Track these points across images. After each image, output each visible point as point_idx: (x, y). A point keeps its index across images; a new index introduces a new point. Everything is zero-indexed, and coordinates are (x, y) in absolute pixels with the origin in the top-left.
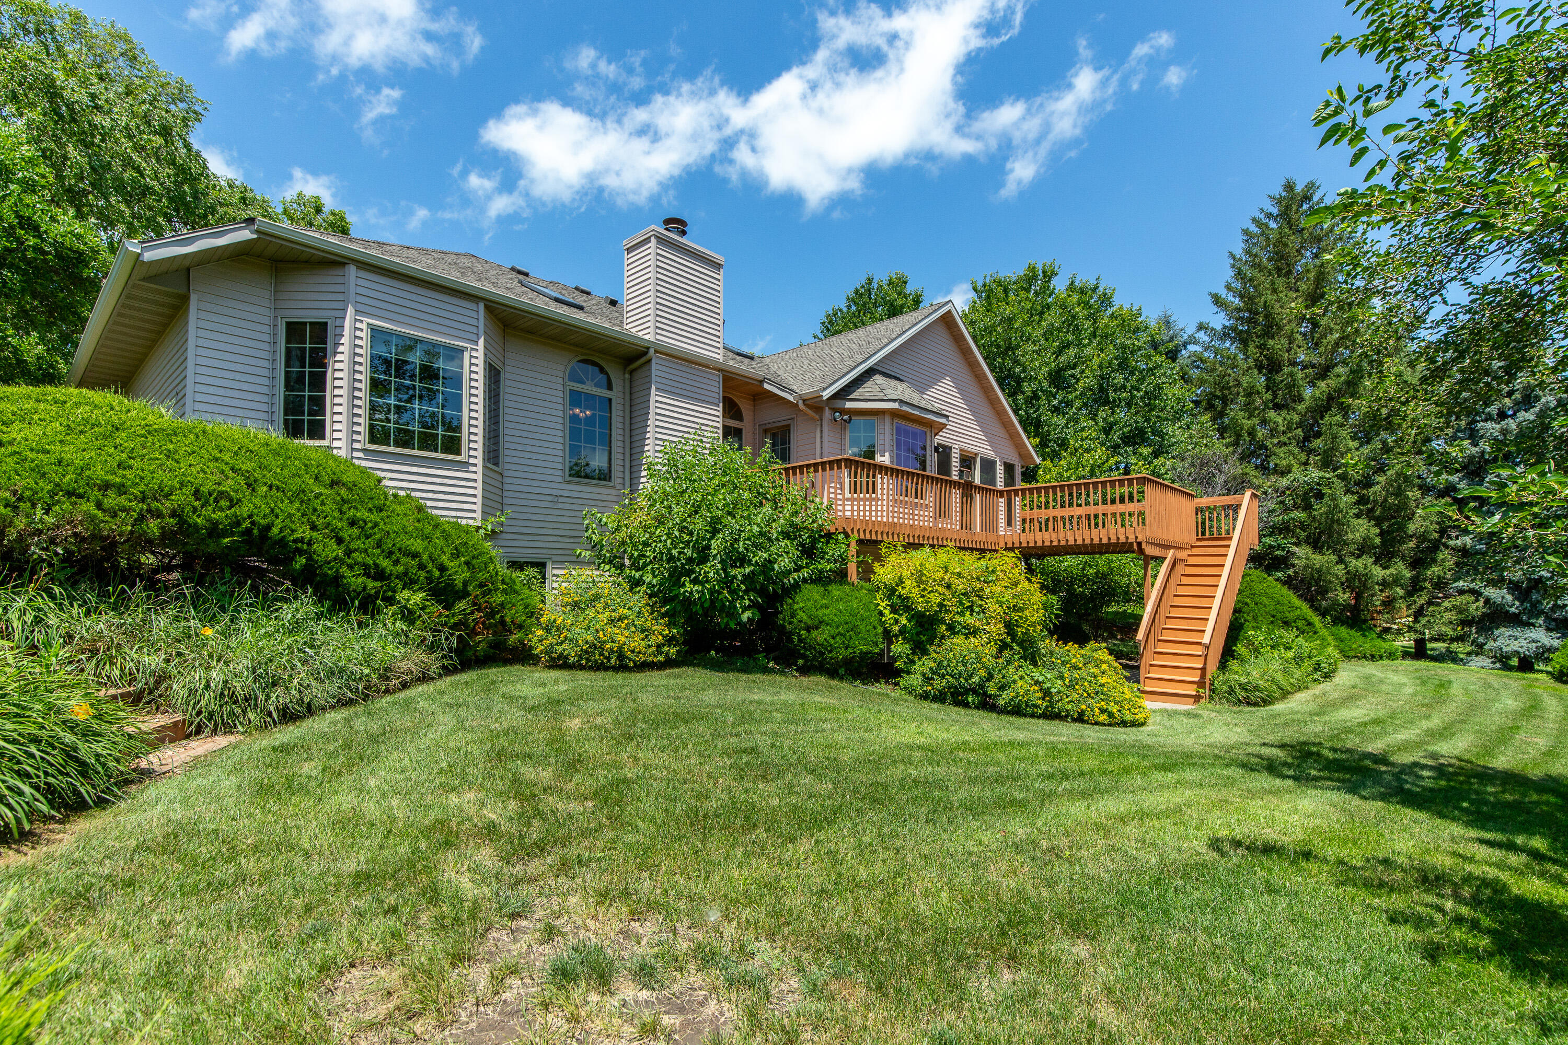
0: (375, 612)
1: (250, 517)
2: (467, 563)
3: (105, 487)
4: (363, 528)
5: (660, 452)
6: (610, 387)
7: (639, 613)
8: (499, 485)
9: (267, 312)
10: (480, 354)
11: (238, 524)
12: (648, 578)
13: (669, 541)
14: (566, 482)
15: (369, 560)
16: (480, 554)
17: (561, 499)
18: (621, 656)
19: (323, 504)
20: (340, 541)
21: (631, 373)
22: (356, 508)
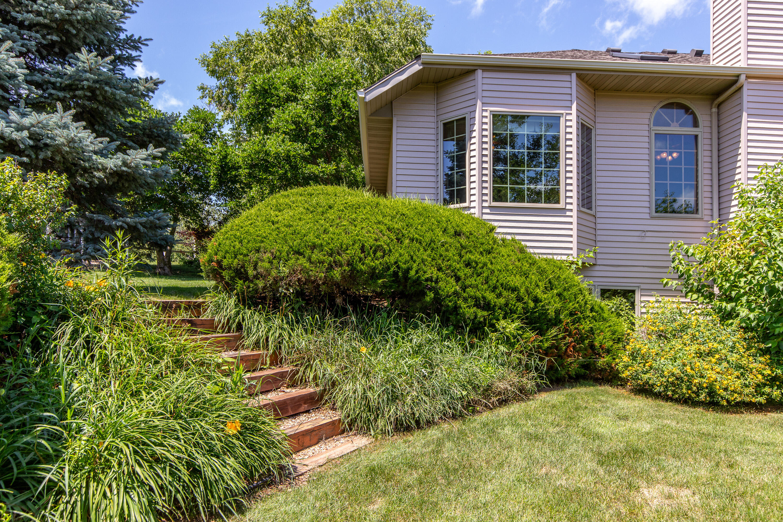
0: (483, 336)
1: (396, 263)
2: (559, 295)
3: (314, 247)
4: (475, 268)
5: (754, 179)
6: (696, 124)
7: (733, 347)
8: (593, 225)
9: (432, 119)
10: (573, 117)
11: (388, 268)
12: (744, 312)
13: (770, 274)
14: (652, 218)
15: (479, 294)
16: (570, 287)
17: (648, 234)
18: (712, 393)
19: (447, 250)
20: (458, 279)
21: (719, 106)
22: (471, 252)
